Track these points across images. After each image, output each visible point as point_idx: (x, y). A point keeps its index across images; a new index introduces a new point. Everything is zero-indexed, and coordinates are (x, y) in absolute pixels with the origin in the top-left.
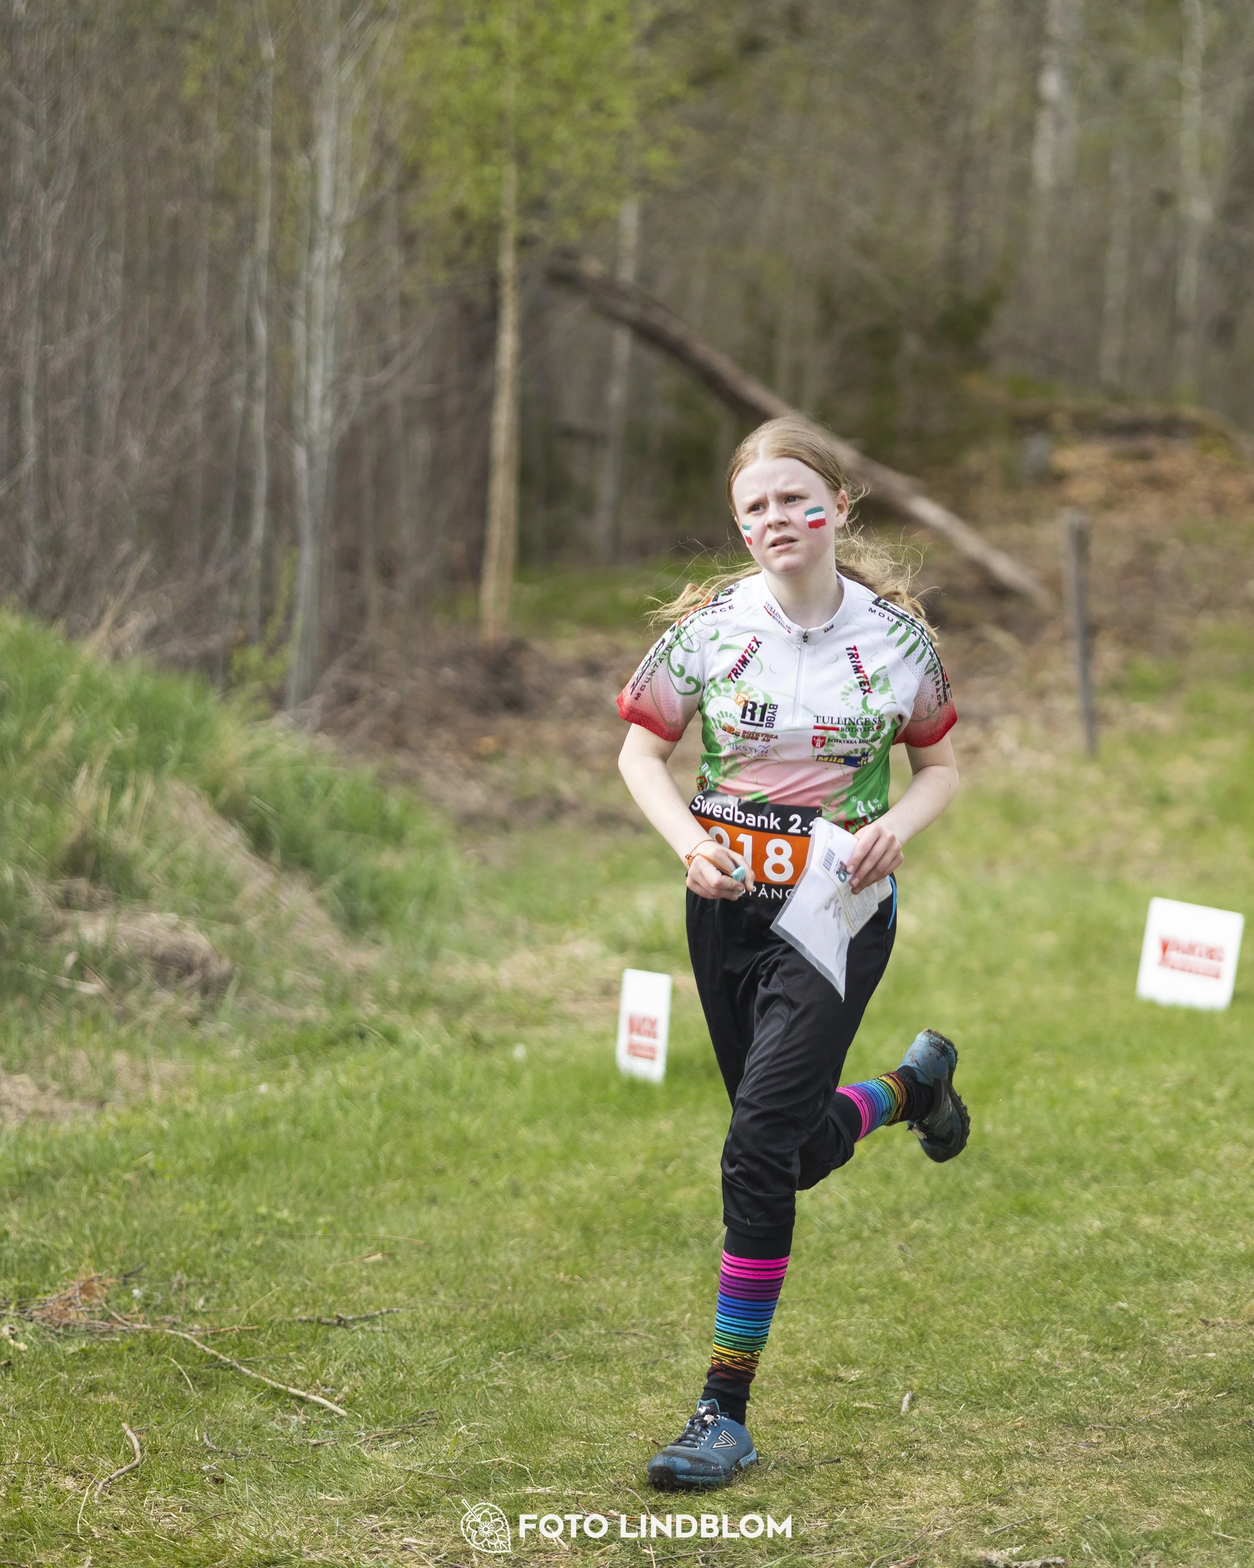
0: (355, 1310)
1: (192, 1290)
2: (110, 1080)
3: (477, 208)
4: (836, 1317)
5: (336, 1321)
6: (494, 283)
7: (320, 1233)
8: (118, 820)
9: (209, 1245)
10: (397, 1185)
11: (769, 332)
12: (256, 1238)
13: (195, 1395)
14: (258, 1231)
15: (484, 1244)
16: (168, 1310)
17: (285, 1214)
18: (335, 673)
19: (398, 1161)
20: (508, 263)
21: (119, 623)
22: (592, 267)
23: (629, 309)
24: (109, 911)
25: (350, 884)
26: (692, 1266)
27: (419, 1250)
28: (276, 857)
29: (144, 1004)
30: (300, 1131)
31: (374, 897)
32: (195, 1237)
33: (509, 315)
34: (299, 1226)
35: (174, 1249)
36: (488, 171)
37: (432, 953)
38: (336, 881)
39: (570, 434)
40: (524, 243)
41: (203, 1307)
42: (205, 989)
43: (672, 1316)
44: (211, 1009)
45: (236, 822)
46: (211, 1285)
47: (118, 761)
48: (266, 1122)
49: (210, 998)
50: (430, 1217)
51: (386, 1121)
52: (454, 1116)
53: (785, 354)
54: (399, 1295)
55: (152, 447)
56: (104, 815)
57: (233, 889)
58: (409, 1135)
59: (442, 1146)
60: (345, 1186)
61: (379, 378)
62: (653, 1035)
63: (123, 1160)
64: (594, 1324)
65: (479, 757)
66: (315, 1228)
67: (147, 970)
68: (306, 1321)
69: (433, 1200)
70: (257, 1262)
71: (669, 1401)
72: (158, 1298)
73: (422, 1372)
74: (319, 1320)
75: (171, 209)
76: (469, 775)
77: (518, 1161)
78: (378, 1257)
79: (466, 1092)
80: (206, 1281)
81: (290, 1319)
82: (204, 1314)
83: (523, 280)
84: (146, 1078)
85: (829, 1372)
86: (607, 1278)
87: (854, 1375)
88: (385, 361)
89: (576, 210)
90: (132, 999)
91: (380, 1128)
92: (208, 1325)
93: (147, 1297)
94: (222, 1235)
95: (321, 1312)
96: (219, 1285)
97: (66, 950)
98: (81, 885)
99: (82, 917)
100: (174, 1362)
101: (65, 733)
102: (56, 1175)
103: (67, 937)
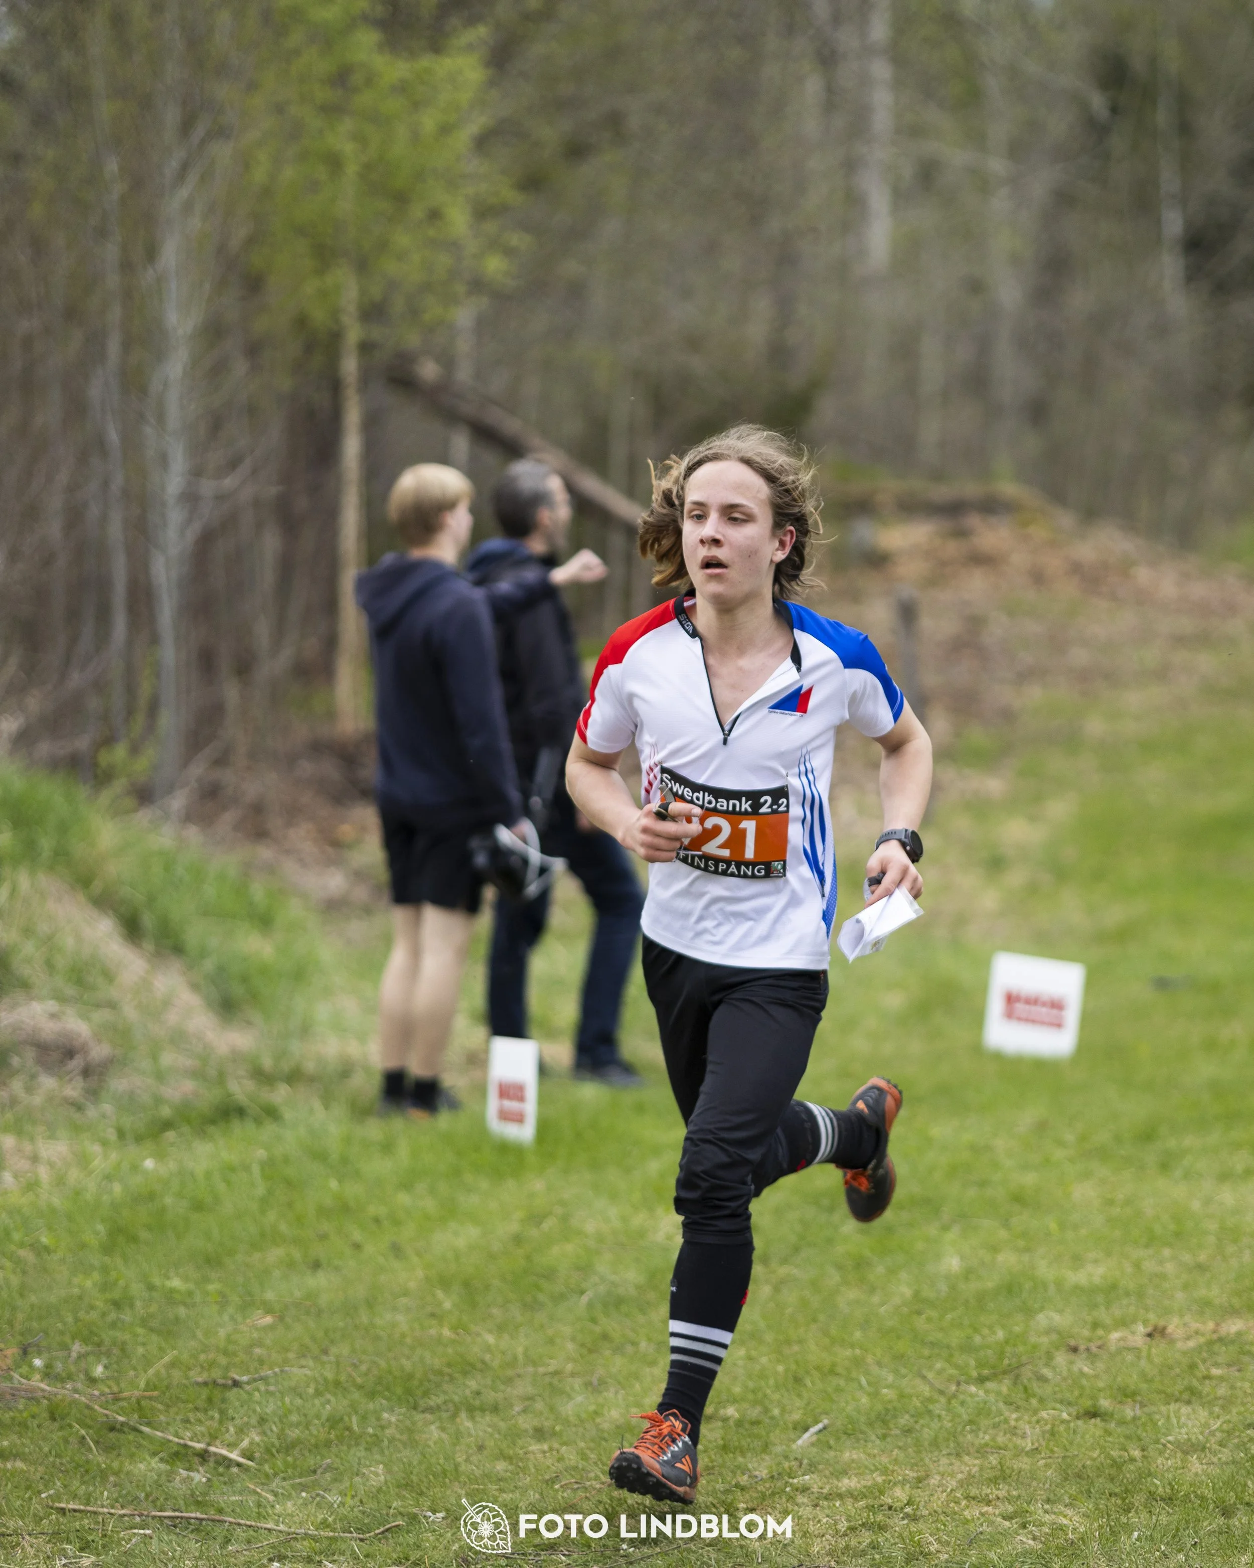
0: (248, 1372)
1: (91, 1358)
3: (319, 316)
5: (230, 1382)
6: (336, 386)
7: (210, 1299)
9: (104, 1315)
10: (282, 1251)
11: (601, 426)
12: (150, 1305)
13: (98, 1458)
14: (151, 1301)
15: (370, 1304)
16: (69, 1375)
17: (176, 1283)
19: (283, 1227)
20: (350, 366)
22: (428, 371)
23: (467, 409)
25: (221, 969)
27: (308, 1313)
28: (149, 945)
29: (30, 1088)
30: (186, 1203)
31: (245, 979)
32: (90, 1307)
33: (353, 419)
34: (190, 1294)
35: (70, 1319)
36: (328, 280)
37: (305, 1031)
38: (209, 965)
40: (366, 348)
41: (102, 1373)
42: (87, 1073)
44: (94, 1093)
45: (109, 911)
46: (109, 1353)
48: (151, 1196)
49: (92, 1082)
50: (317, 1281)
51: (270, 1192)
52: (333, 1184)
53: (618, 449)
54: (291, 1355)
55: (14, 555)
57: (110, 977)
58: (290, 1205)
59: (323, 1212)
60: (233, 1253)
61: (228, 483)
62: (523, 1100)
63: (17, 1237)
65: (337, 844)
66: (206, 1294)
67: (30, 1055)
68: (202, 1383)
69: (316, 1265)
70: (152, 1330)
72: (59, 1367)
74: (215, 1382)
75: (25, 325)
76: (329, 862)
77: (397, 1223)
79: (344, 1160)
80: (103, 1349)
81: (186, 1382)
82: (102, 1380)
83: (364, 384)
84: (34, 1159)
86: (490, 1331)
88: (235, 464)
89: (414, 315)
90: (17, 1085)
91: (264, 1199)
92: (107, 1390)
93: (48, 1365)
94: (117, 1305)
95: (216, 1374)
96: (116, 1352)
100: (78, 1427)
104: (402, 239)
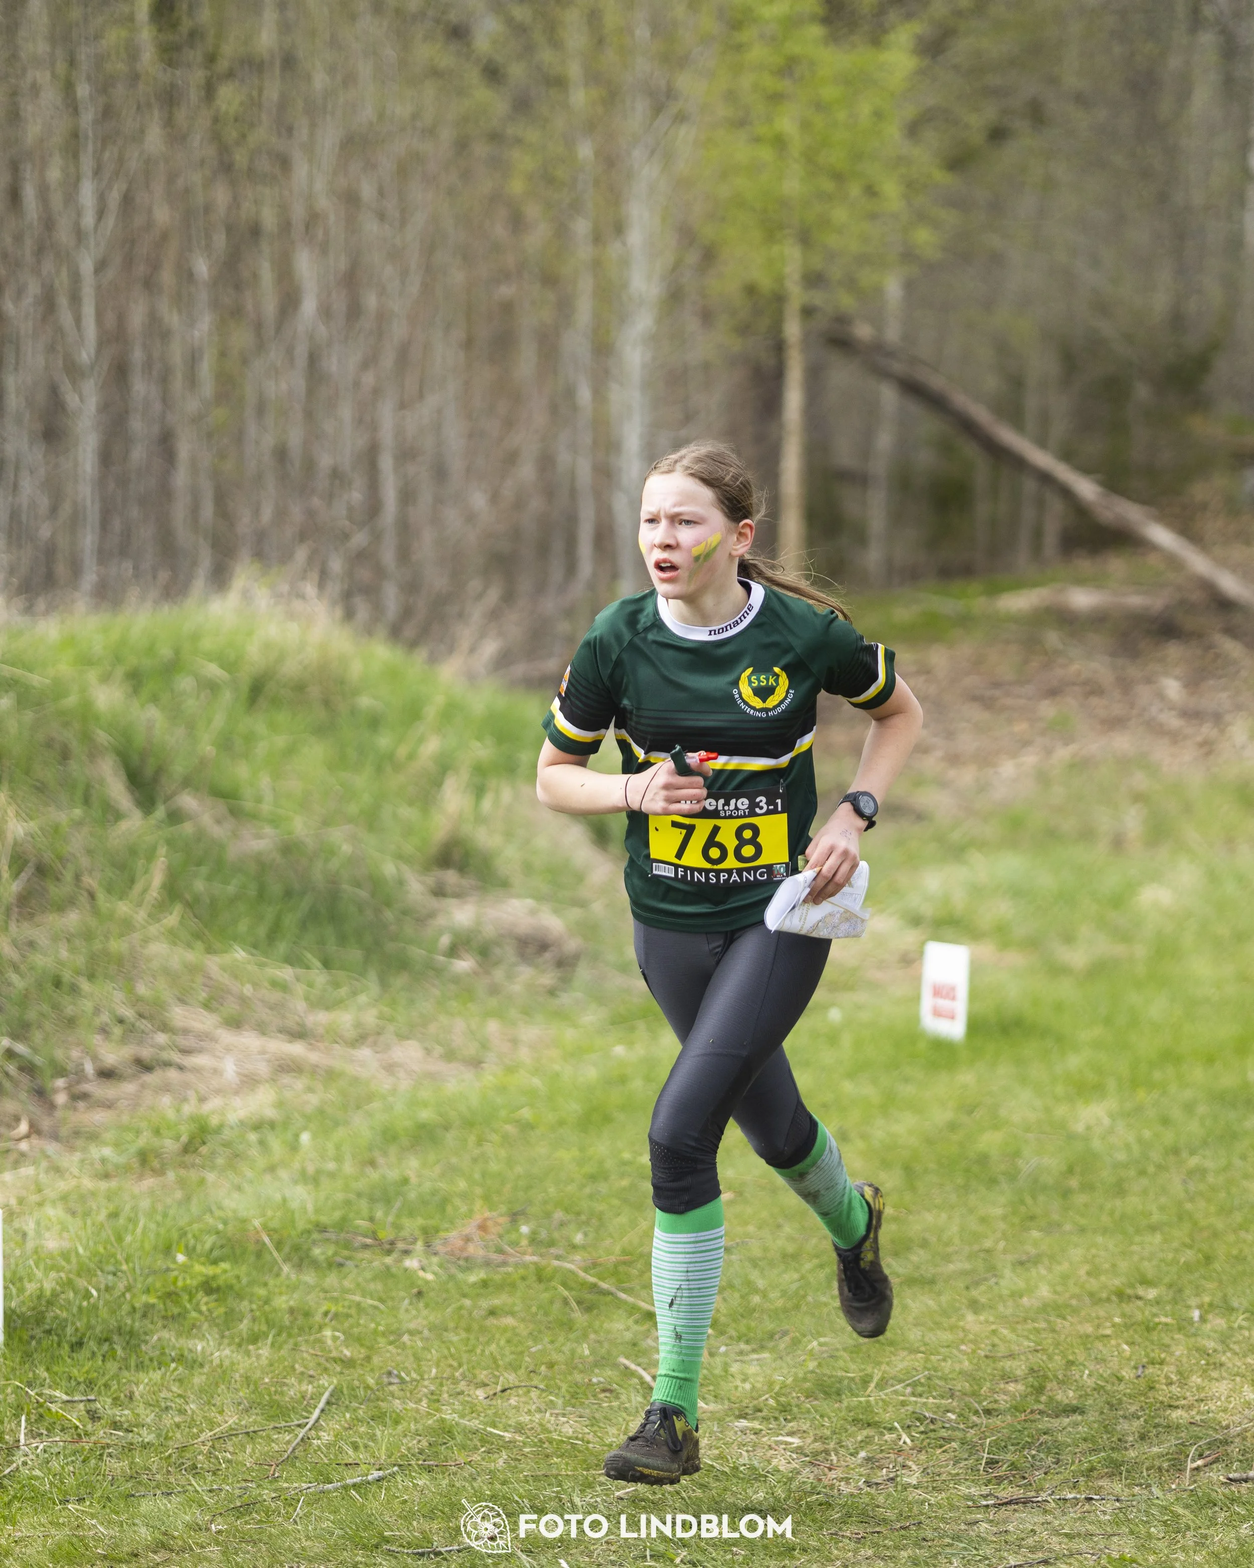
1: (572, 1226)
2: (485, 1045)
3: (765, 283)
4: (1132, 1243)
6: (779, 347)
8: (480, 819)
9: (582, 1186)
11: (1017, 383)
13: (578, 1316)
14: (622, 1176)
16: (551, 1243)
20: (793, 328)
21: (472, 650)
22: (863, 331)
23: (898, 367)
24: (476, 898)
26: (1002, 1200)
27: (765, 1189)
28: (615, 850)
29: (510, 977)
32: (570, 1179)
33: (794, 375)
35: (552, 1190)
36: (775, 249)
39: (845, 476)
40: (808, 312)
41: (582, 1241)
42: (559, 964)
43: (988, 1244)
44: (565, 982)
46: (587, 1222)
47: (480, 769)
48: (623, 1080)
49: (564, 972)
53: (1032, 403)
54: (751, 1229)
55: (495, 498)
56: (469, 816)
57: (580, 877)
62: (953, 998)
63: (503, 1113)
64: (921, 1252)
67: (510, 949)
70: (626, 1201)
71: (992, 1319)
72: (543, 1234)
73: (773, 1295)
75: (506, 291)
80: (583, 1218)
82: (584, 1247)
83: (806, 345)
84: (515, 1042)
85: (1129, 1291)
86: (929, 1210)
87: (1152, 1294)
89: (851, 284)
90: (499, 974)
92: (587, 1256)
93: (534, 1233)
94: (593, 1178)
96: (594, 1221)
97: (441, 933)
98: (451, 877)
99: (451, 903)
100: (561, 1288)
101: (432, 746)
102: (447, 1128)
103: (440, 921)
104: (840, 214)
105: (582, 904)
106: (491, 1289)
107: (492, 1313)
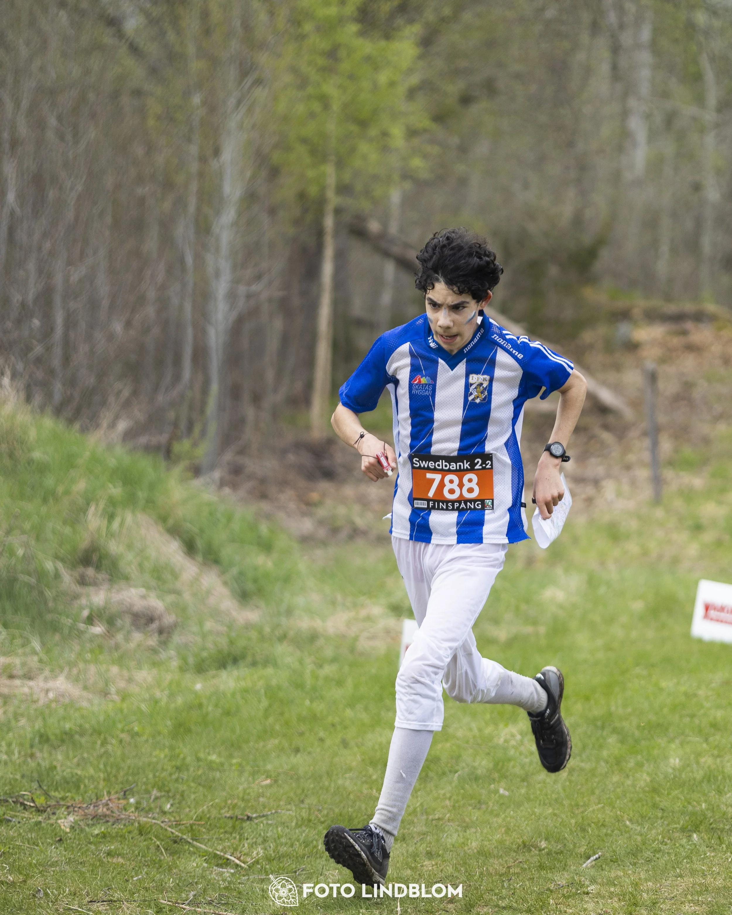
0: (256, 811)
1: (163, 799)
3: (312, 191)
5: (246, 818)
6: (319, 234)
7: (234, 768)
8: (111, 535)
9: (171, 775)
10: (276, 741)
12: (198, 770)
13: (167, 859)
14: (199, 767)
15: (329, 774)
16: (150, 809)
17: (214, 757)
18: (228, 456)
19: (277, 727)
20: (329, 222)
21: (110, 426)
22: (374, 226)
23: (396, 250)
24: (105, 586)
25: (241, 573)
27: (291, 778)
28: (200, 558)
29: (127, 639)
30: (220, 711)
31: (255, 581)
32: (163, 769)
33: (329, 252)
34: (222, 764)
35: (151, 776)
36: (321, 168)
37: (289, 612)
38: (234, 571)
39: (360, 323)
40: (338, 211)
41: (170, 808)
42: (161, 632)
44: (164, 644)
45: (177, 538)
46: (174, 797)
47: (112, 502)
48: (200, 706)
49: (164, 637)
50: (298, 760)
51: (270, 706)
52: (307, 702)
54: (282, 803)
55: (128, 325)
56: (104, 533)
57: (176, 576)
58: (282, 714)
59: (301, 719)
60: (247, 741)
61: (254, 288)
63: (120, 726)
65: (308, 504)
66: (231, 765)
67: (128, 620)
68: (229, 817)
69: (297, 750)
70: (200, 784)
72: (144, 804)
74: (237, 817)
75: (142, 190)
76: (304, 514)
77: (345, 727)
78: (268, 781)
79: (314, 689)
80: (170, 794)
81: (219, 816)
82: (170, 813)
83: (336, 233)
84: (130, 681)
88: (259, 277)
89: (368, 194)
90: (120, 637)
91: (266, 710)
92: (173, 819)
93: (138, 803)
94: (178, 769)
95: (238, 812)
96: (178, 796)
97: (82, 608)
98: (90, 572)
99: (91, 590)
100: (155, 839)
101: (81, 485)
102: (82, 734)
103: (83, 601)
104: (364, 147)
105: (178, 593)
106: (108, 839)
107: (109, 854)
